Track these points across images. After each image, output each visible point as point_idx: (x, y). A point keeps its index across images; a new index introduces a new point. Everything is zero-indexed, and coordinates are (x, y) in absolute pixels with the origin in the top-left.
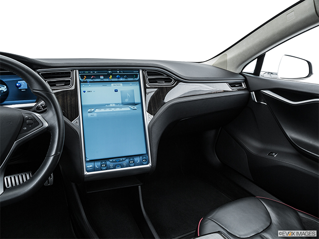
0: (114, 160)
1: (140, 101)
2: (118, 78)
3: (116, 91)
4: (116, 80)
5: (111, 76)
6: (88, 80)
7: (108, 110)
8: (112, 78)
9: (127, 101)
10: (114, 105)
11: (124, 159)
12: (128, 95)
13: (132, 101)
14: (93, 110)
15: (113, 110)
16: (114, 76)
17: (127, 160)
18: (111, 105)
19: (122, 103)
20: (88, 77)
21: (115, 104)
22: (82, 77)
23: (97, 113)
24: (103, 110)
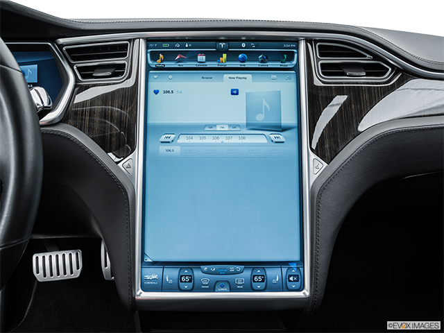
0: (214, 268)
1: (294, 122)
2: (243, 61)
3: (235, 92)
4: (237, 64)
5: (225, 56)
6: (168, 64)
7: (209, 140)
8: (228, 60)
9: (260, 118)
10: (226, 128)
11: (239, 268)
12: (265, 103)
13: (273, 121)
14: (173, 136)
15: (222, 139)
16: (232, 56)
17: (247, 274)
18: (218, 128)
19: (248, 125)
20: (169, 56)
21: (230, 126)
22: (154, 56)
23: (182, 145)
24: (196, 140)
